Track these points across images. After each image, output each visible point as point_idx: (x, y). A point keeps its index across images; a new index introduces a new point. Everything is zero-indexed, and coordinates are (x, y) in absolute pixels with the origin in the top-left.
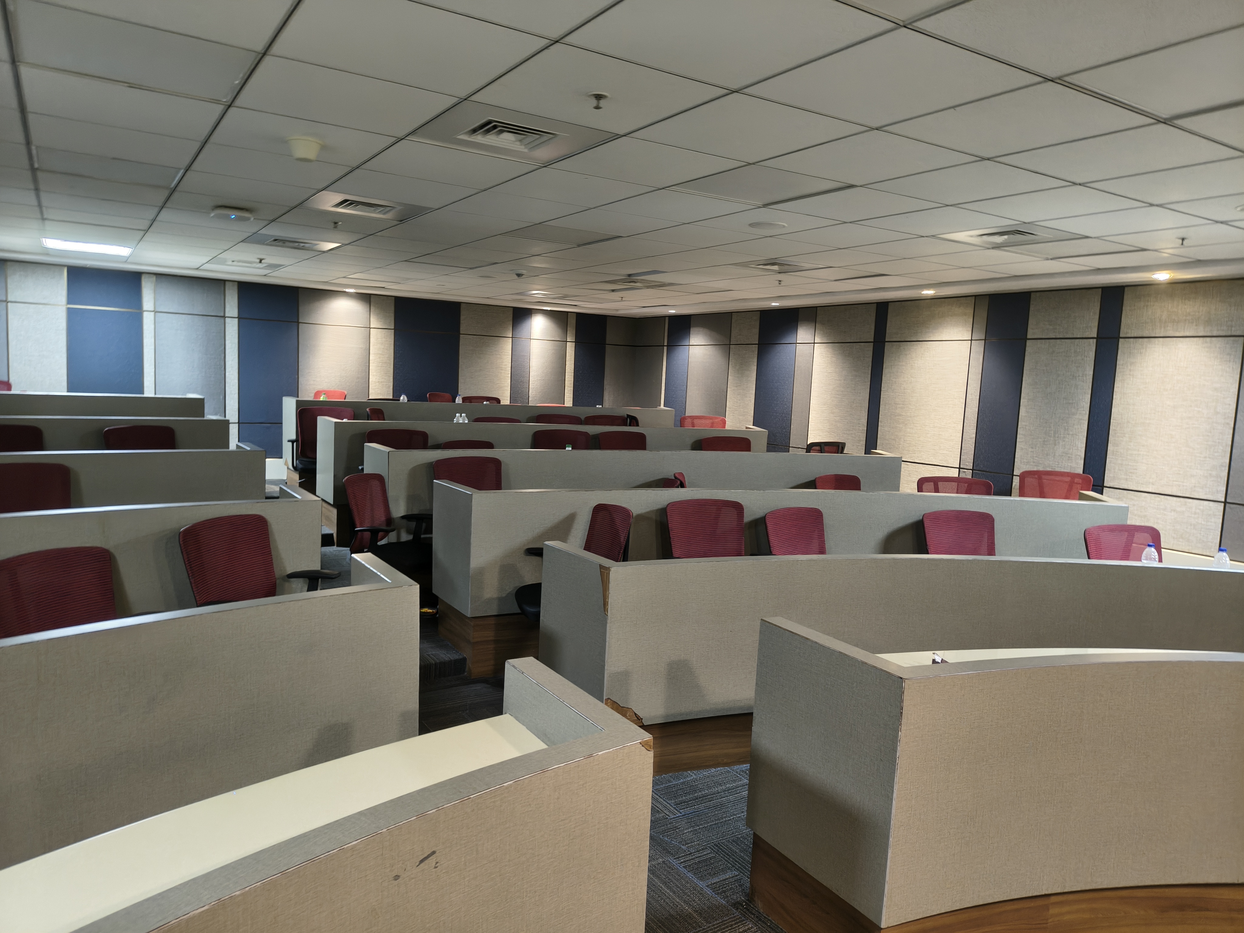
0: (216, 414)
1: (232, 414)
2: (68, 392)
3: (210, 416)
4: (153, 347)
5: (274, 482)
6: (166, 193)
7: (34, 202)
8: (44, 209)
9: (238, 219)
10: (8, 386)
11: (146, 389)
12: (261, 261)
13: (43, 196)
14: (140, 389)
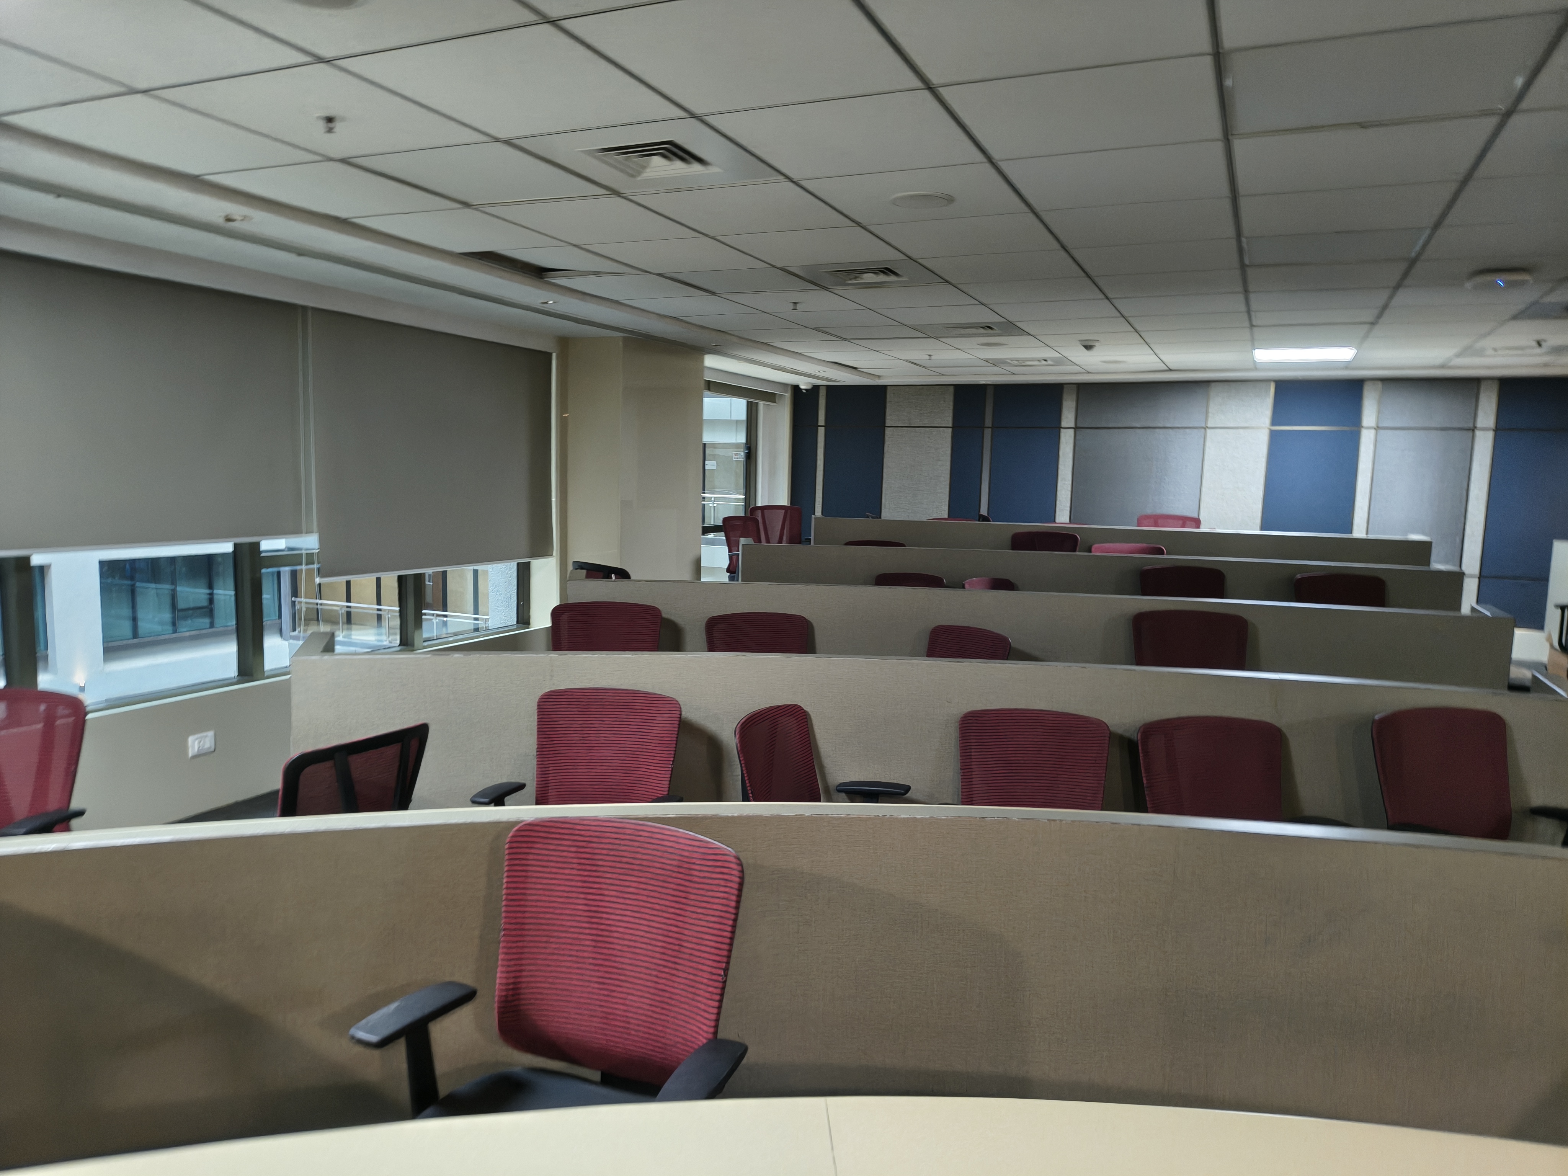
0: (1447, 562)
1: (1471, 563)
2: (1262, 529)
3: (1438, 565)
4: (1370, 475)
5: (1522, 664)
6: (1403, 266)
7: (1243, 308)
8: (1253, 314)
9: (1510, 285)
10: (1197, 522)
11: (1355, 527)
12: (1539, 344)
13: (1252, 296)
14: (1349, 527)
